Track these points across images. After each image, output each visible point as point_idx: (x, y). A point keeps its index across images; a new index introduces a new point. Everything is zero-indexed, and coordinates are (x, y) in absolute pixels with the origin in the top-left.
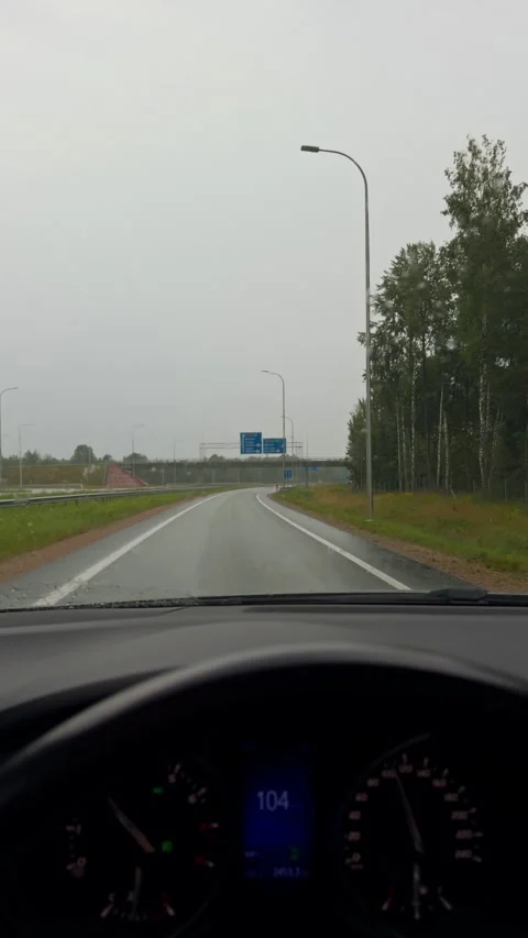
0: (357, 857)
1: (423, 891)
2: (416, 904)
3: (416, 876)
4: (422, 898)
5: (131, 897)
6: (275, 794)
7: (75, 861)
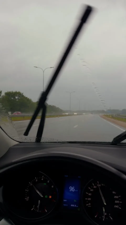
0: (90, 204)
1: (105, 214)
2: (104, 217)
3: (104, 210)
4: (105, 215)
5: (38, 207)
6: (71, 187)
7: (27, 197)
